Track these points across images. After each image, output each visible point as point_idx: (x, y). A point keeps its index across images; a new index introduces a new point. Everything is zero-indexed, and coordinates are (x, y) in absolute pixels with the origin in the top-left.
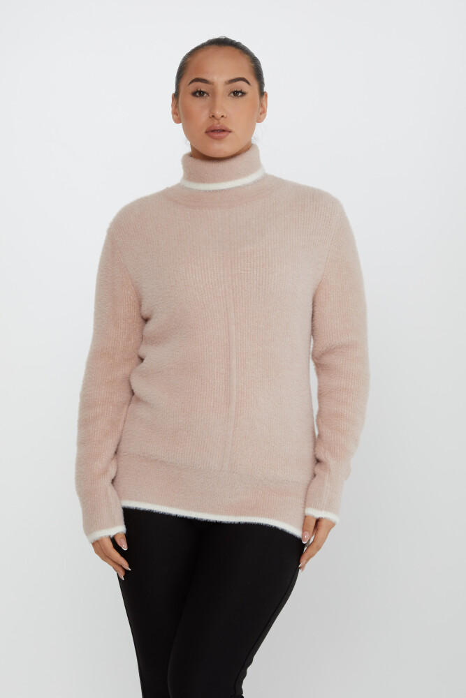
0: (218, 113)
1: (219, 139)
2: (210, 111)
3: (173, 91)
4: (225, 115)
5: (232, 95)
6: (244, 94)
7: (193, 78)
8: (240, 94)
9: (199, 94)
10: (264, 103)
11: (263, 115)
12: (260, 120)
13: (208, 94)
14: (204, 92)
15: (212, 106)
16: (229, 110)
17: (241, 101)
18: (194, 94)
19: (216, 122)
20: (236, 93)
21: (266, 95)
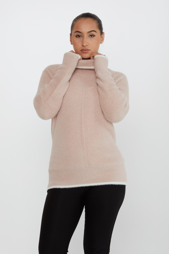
0: (85, 45)
1: (86, 53)
2: (82, 43)
3: (70, 33)
4: (87, 45)
5: (90, 36)
6: (94, 36)
7: (76, 31)
8: (93, 36)
9: (78, 36)
10: (103, 36)
11: (102, 41)
12: (101, 43)
13: (81, 36)
14: (80, 36)
15: (83, 42)
16: (89, 42)
17: (93, 39)
18: (76, 36)
19: (84, 48)
20: (92, 36)
21: (104, 33)
